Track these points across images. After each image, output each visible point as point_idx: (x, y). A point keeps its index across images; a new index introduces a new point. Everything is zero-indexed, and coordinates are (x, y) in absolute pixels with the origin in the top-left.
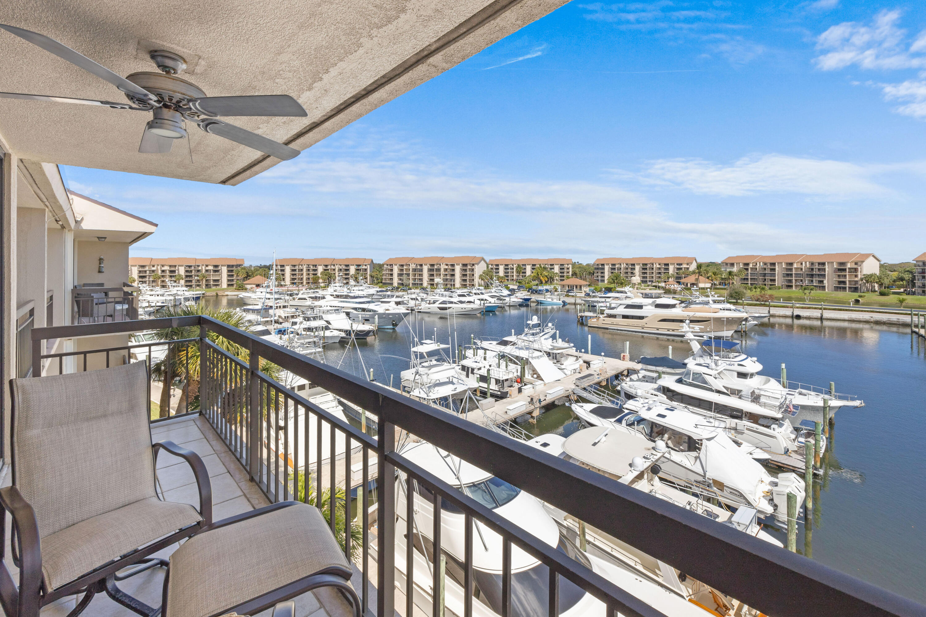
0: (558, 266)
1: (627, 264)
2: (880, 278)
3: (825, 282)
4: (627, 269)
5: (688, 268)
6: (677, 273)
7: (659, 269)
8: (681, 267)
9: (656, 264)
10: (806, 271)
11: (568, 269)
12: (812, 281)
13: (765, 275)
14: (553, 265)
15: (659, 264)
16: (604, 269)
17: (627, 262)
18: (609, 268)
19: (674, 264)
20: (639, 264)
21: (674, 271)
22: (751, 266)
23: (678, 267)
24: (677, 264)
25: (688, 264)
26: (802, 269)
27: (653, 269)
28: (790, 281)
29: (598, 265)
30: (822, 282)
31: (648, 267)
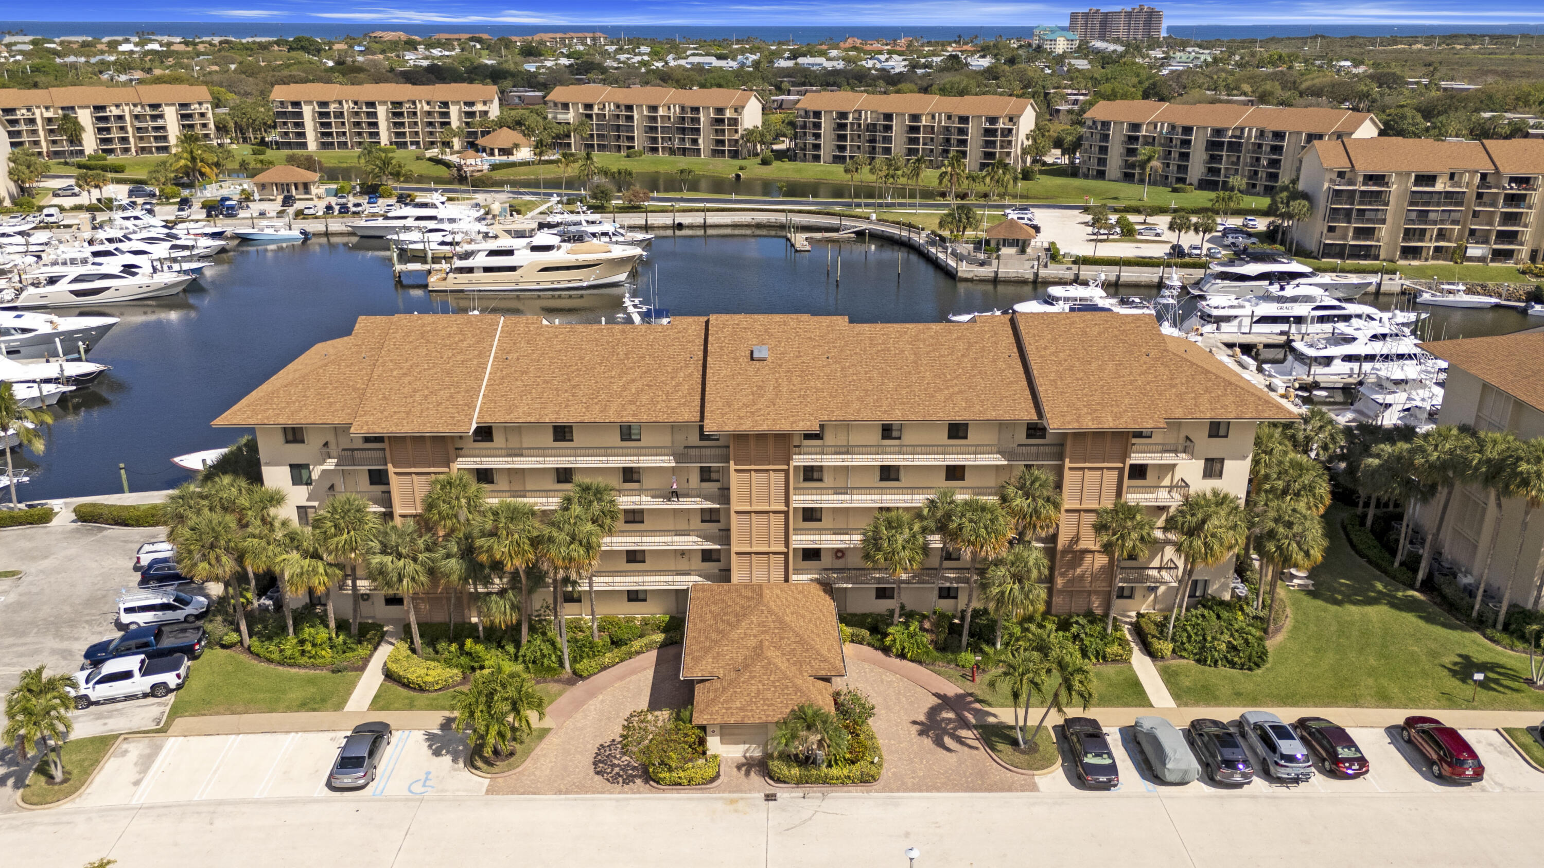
0: (173, 109)
1: (356, 103)
2: (762, 135)
3: (700, 141)
4: (357, 113)
5: (486, 113)
6: (467, 124)
7: (429, 113)
8: (474, 109)
9: (420, 101)
10: (674, 123)
11: (202, 115)
12: (684, 139)
13: (618, 128)
14: (159, 106)
15: (428, 103)
16: (300, 115)
17: (355, 99)
18: (314, 111)
19: (458, 103)
20: (384, 103)
21: (460, 119)
22: (596, 110)
23: (467, 109)
24: (466, 104)
25: (485, 103)
26: (669, 118)
27: (415, 113)
28: (655, 140)
29: (282, 103)
30: (695, 141)
31: (404, 109)
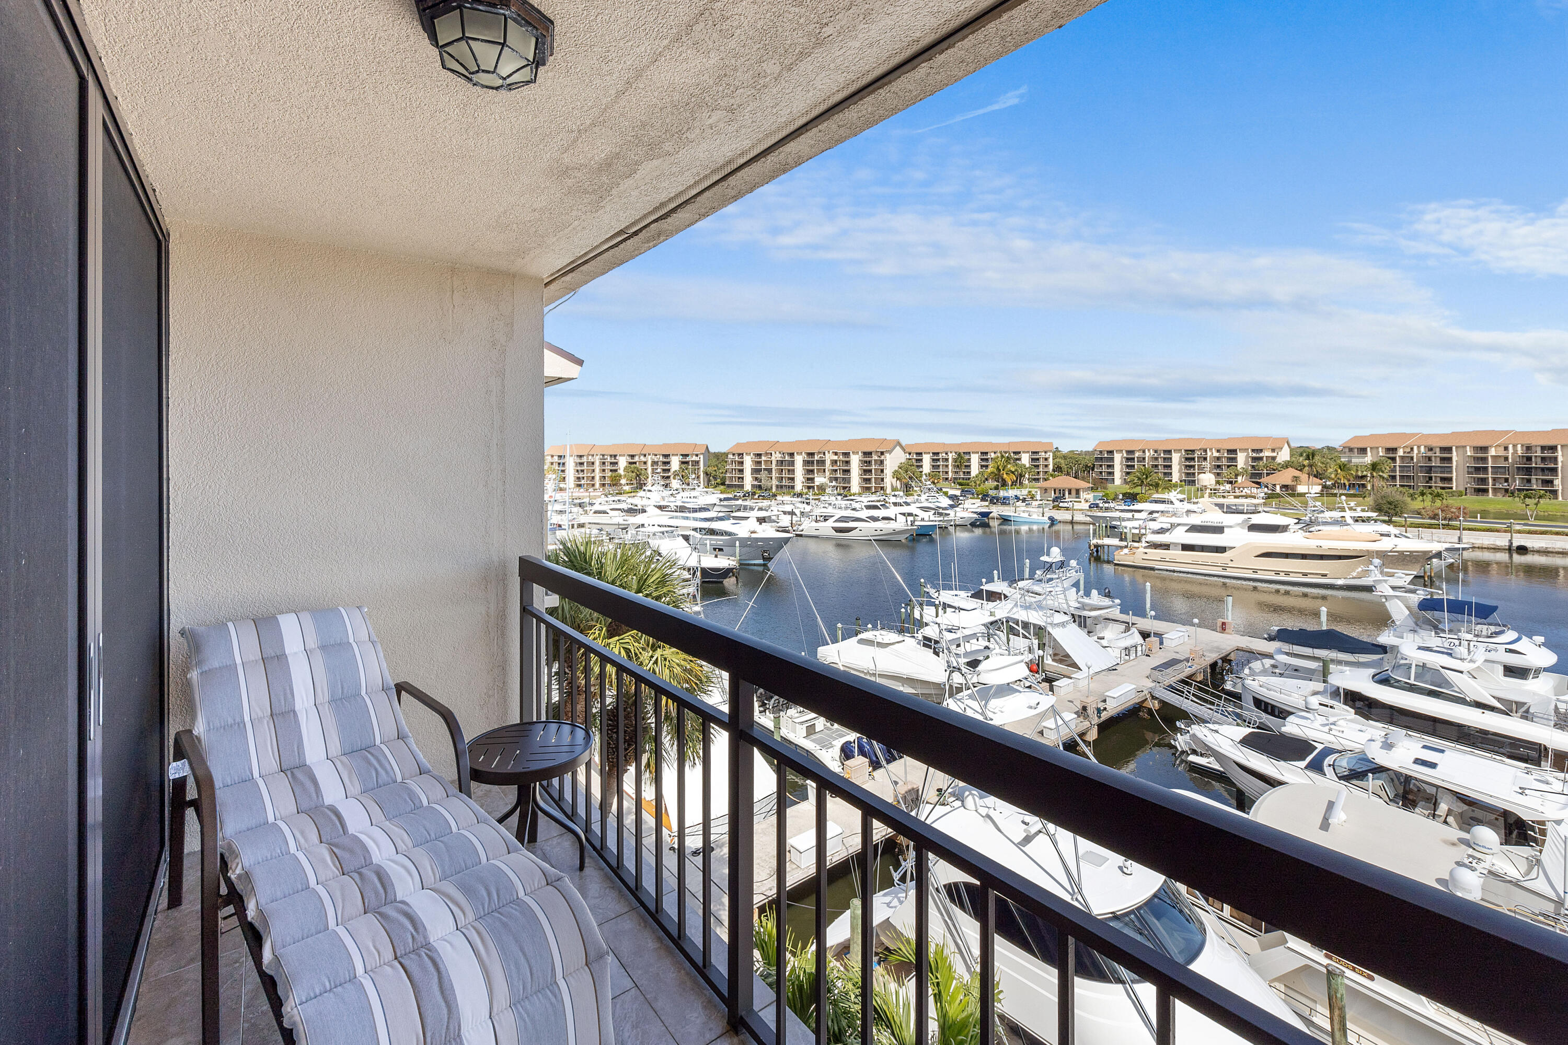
0: (1027, 455)
1: (1156, 452)
3: (1558, 482)
4: (1156, 459)
5: (1274, 458)
6: (1253, 467)
7: (1218, 458)
8: (1261, 455)
9: (1211, 450)
10: (1514, 462)
11: (1046, 459)
12: (1529, 481)
13: (1430, 469)
14: (1020, 453)
15: (1218, 451)
16: (1112, 459)
17: (1156, 448)
18: (1122, 457)
19: (1246, 450)
20: (1177, 451)
21: (1246, 463)
22: (1400, 452)
23: (1254, 455)
24: (1253, 451)
25: (1273, 450)
26: (1506, 459)
27: (1205, 458)
28: (1484, 481)
29: (1101, 452)
30: (1550, 482)
31: (1196, 455)
